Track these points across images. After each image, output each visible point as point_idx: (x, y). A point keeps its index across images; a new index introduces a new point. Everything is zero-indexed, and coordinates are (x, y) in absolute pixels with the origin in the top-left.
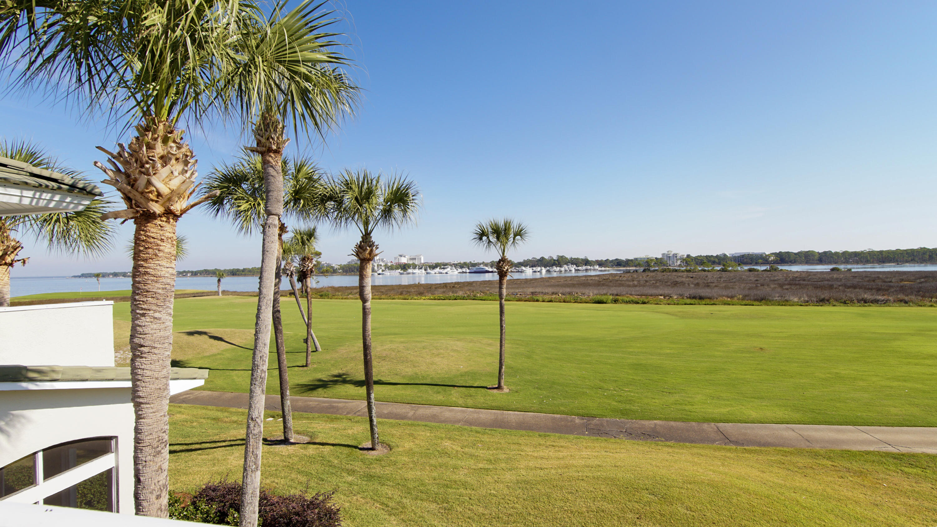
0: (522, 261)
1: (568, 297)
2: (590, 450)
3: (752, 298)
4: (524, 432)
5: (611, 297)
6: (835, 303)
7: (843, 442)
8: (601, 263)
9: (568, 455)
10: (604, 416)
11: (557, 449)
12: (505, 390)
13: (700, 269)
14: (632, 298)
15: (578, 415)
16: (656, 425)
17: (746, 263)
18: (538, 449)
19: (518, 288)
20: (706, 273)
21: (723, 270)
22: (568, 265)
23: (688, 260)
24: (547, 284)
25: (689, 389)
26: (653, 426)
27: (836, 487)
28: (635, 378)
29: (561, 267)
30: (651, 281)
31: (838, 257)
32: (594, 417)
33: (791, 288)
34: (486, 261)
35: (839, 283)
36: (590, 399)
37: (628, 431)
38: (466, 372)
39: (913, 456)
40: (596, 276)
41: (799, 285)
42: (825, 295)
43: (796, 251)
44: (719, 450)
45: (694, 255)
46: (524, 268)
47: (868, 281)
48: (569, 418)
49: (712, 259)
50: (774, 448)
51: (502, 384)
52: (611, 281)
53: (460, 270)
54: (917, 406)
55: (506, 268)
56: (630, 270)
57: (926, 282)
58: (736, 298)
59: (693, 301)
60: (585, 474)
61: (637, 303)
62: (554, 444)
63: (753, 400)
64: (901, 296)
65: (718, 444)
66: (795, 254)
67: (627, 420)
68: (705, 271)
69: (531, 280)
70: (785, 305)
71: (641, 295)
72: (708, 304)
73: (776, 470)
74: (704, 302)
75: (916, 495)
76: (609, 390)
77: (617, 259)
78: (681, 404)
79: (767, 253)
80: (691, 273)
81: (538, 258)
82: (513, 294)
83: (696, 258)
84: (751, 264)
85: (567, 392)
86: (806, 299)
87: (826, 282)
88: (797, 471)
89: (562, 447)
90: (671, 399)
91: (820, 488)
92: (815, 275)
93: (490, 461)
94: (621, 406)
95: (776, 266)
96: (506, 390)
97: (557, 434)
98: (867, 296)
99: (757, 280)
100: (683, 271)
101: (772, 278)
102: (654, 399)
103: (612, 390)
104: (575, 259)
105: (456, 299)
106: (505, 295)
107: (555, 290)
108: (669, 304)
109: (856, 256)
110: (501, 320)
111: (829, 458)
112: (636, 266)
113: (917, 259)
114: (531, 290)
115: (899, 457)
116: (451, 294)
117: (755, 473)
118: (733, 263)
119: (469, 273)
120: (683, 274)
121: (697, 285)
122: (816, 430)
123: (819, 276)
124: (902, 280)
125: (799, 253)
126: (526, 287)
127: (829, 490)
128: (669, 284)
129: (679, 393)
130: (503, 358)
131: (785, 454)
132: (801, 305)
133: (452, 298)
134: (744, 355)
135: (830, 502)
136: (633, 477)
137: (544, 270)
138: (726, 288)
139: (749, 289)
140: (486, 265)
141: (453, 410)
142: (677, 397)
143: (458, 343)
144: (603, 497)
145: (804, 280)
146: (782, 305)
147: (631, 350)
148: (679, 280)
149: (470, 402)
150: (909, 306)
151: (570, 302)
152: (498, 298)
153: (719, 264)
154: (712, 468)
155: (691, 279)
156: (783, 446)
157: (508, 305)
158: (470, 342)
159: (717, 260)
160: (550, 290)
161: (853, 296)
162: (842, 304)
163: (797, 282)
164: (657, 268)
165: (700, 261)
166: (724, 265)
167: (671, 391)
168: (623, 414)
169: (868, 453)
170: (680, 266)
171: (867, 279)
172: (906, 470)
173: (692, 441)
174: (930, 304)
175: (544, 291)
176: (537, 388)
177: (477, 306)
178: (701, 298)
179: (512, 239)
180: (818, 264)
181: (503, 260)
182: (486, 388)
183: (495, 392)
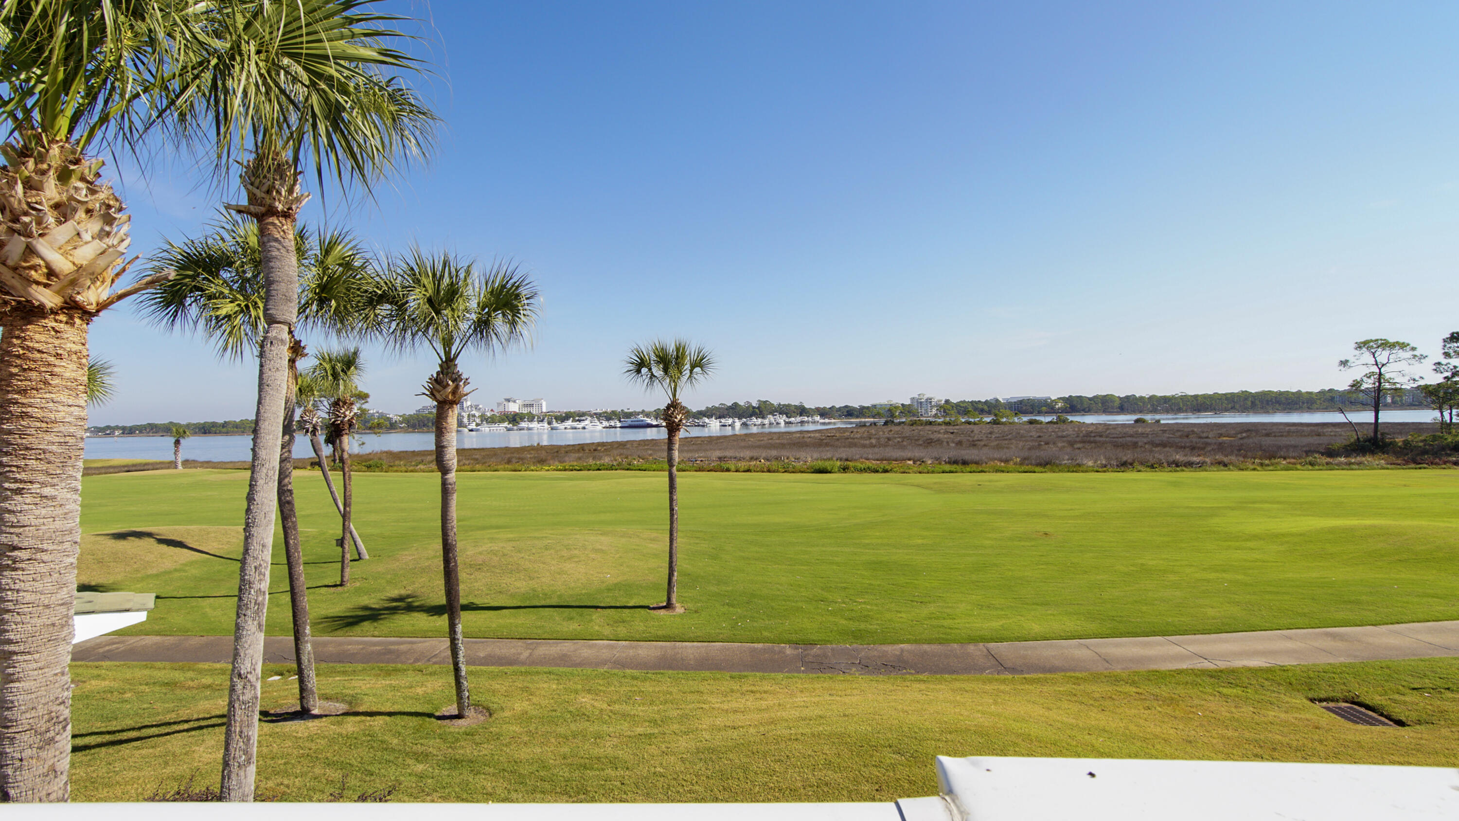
0: (704, 409)
1: (774, 464)
2: (807, 694)
3: (1033, 462)
4: (707, 674)
5: (838, 463)
6: (1140, 468)
7: (1150, 659)
8: (824, 413)
9: (774, 704)
10: (828, 641)
11: (758, 695)
12: (677, 610)
13: (963, 420)
14: (868, 464)
15: (789, 642)
16: (902, 650)
17: (1025, 413)
18: (729, 699)
19: (697, 451)
20: (971, 426)
21: (995, 422)
22: (774, 415)
23: (946, 407)
24: (743, 444)
25: (948, 595)
26: (898, 653)
27: (1142, 722)
28: (873, 582)
29: (763, 418)
30: (895, 438)
31: (1144, 403)
32: (813, 644)
33: (1084, 447)
34: (647, 410)
35: (1145, 440)
36: (808, 618)
37: (863, 662)
38: (615, 585)
39: (1233, 671)
40: (816, 431)
41: (1095, 442)
42: (1128, 456)
43: (1090, 396)
44: (990, 681)
45: (954, 400)
46: (706, 420)
47: (1181, 437)
48: (776, 647)
49: (980, 406)
50: (1063, 674)
51: (674, 600)
52: (838, 440)
53: (606, 424)
54: (1238, 604)
55: (679, 417)
56: (865, 422)
57: (1248, 437)
58: (1011, 463)
59: (953, 467)
60: (801, 730)
61: (876, 471)
62: (754, 688)
63: (1034, 607)
64: (1219, 457)
65: (989, 673)
66: (1090, 399)
67: (861, 647)
68: (969, 423)
69: (718, 438)
70: (1076, 472)
71: (882, 460)
72: (974, 472)
73: (1065, 705)
74: (968, 469)
75: (1235, 724)
76: (836, 603)
77: (846, 407)
78: (937, 618)
79: (1053, 398)
80: (951, 427)
81: (729, 403)
82: (689, 460)
83: (957, 405)
84: (1031, 413)
85: (772, 608)
86: (1104, 462)
87: (1129, 439)
88: (1092, 705)
89: (765, 692)
90: (925, 611)
91: (1121, 725)
92: (1115, 429)
93: (655, 722)
94: (853, 626)
95: (1064, 416)
96: (679, 609)
97: (758, 674)
98: (1179, 457)
99: (1039, 437)
100: (939, 424)
101: (1060, 434)
102: (900, 612)
103: (840, 603)
104: (784, 405)
105: (599, 470)
106: (677, 460)
107: (755, 453)
108: (920, 473)
109: (1165, 403)
110: (671, 500)
111: (1133, 683)
112: (874, 417)
113: (1237, 406)
114: (718, 453)
115: (1216, 675)
116: (591, 462)
117: (1039, 711)
118: (1008, 412)
119: (621, 427)
120: (940, 427)
121: (960, 443)
122: (1117, 645)
123: (1120, 429)
124: (1221, 435)
125: (1094, 397)
126: (711, 449)
127: (1132, 727)
128: (921, 442)
129: (934, 602)
130: (674, 560)
131: (1077, 681)
132: (1097, 471)
133: (592, 468)
134: (1023, 543)
135: (1133, 743)
136: (870, 729)
137: (738, 424)
138: (998, 447)
139: (1029, 449)
140: (648, 415)
141: (595, 645)
142: (932, 608)
143: (603, 538)
144: (827, 762)
145: (1101, 436)
146: (1073, 471)
147: (867, 541)
148: (936, 436)
149: (622, 631)
150: (1229, 470)
151: (778, 471)
152: (666, 466)
153: (989, 413)
154: (980, 708)
155: (952, 436)
156: (1074, 670)
157: (682, 477)
158: (622, 536)
159: (986, 407)
160: (748, 454)
161: (1162, 457)
162: (1148, 469)
163: (1092, 439)
164: (904, 420)
165: (964, 408)
166: (996, 415)
167: (924, 600)
168: (855, 637)
169: (1180, 672)
170: (935, 416)
171: (1179, 433)
172: (1225, 691)
173: (953, 672)
174: (1252, 467)
175: (738, 455)
176: (728, 604)
177: (633, 480)
178: (965, 463)
179: (688, 372)
180: (1118, 413)
181: (674, 405)
182: (648, 607)
183: (662, 612)
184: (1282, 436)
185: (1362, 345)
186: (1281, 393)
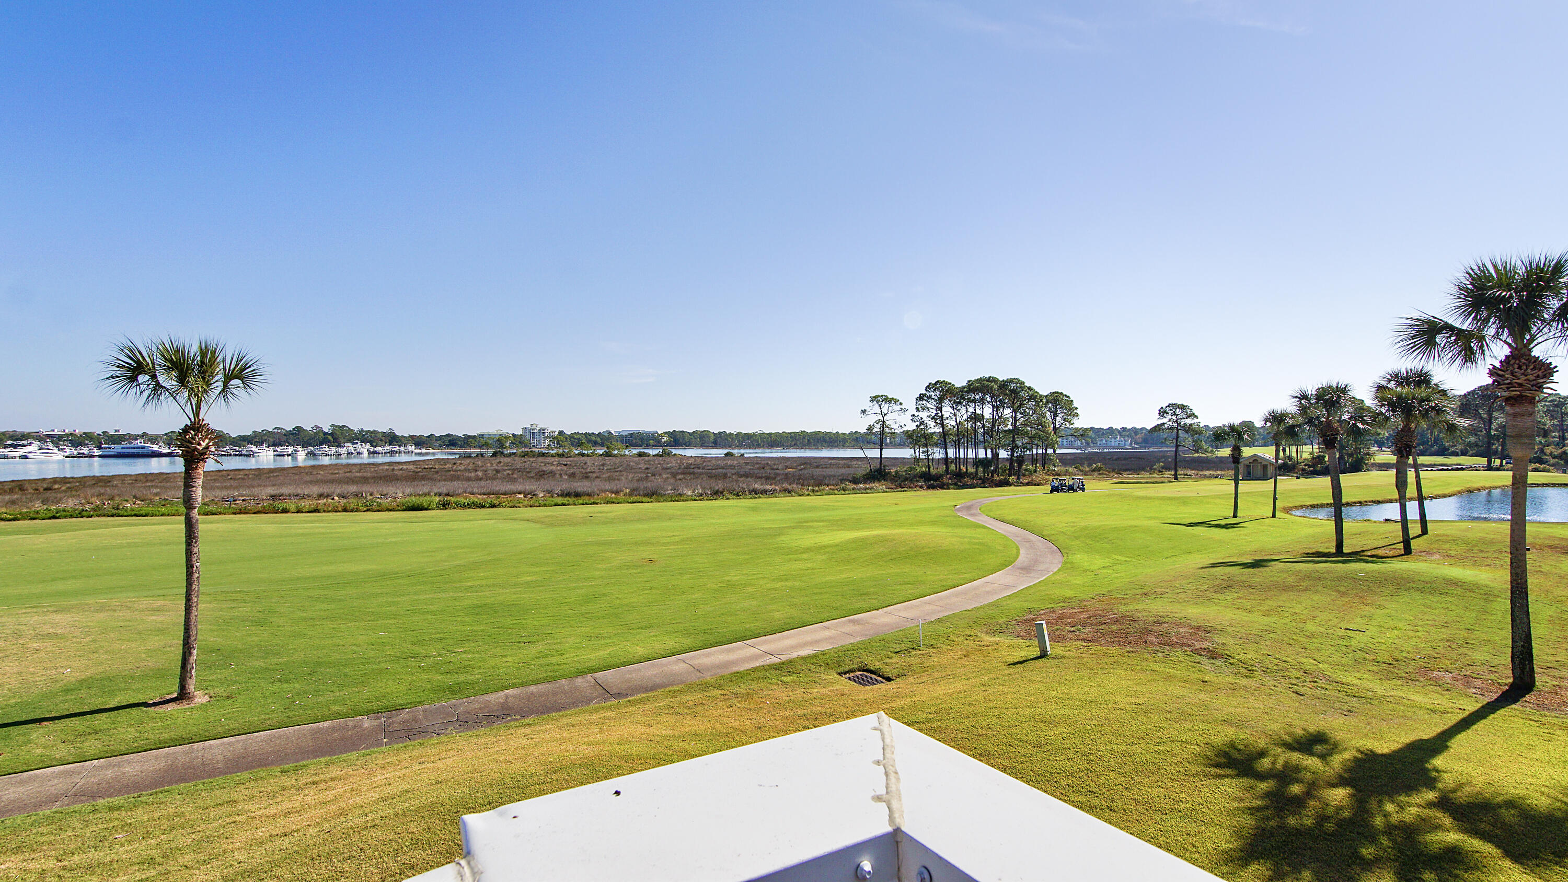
1: (353, 502)
2: (390, 769)
3: (641, 493)
4: (246, 775)
5: (437, 499)
6: (729, 496)
7: (733, 663)
8: (419, 442)
9: (345, 791)
10: (419, 702)
11: (322, 786)
12: (197, 700)
13: (577, 452)
14: (473, 498)
15: (368, 712)
16: (507, 697)
17: (635, 445)
18: (279, 800)
19: (237, 488)
20: (585, 458)
21: (607, 455)
22: (353, 444)
23: (560, 439)
24: (308, 478)
25: (558, 630)
26: (502, 701)
27: (725, 719)
28: (475, 628)
29: (338, 446)
30: (505, 470)
31: (732, 439)
32: (399, 709)
33: (684, 478)
34: (151, 432)
35: (733, 472)
36: (394, 680)
37: (461, 718)
38: (81, 682)
39: (791, 662)
41: (694, 473)
42: (719, 486)
43: (691, 431)
44: (597, 710)
45: (568, 432)
46: (254, 448)
47: (758, 469)
48: (350, 722)
49: (593, 438)
50: (663, 690)
51: (191, 687)
52: (437, 472)
53: (68, 451)
54: (795, 606)
55: (204, 444)
56: (470, 453)
57: (805, 468)
58: (622, 494)
59: (565, 500)
60: (381, 813)
61: (482, 506)
62: (316, 778)
63: (640, 630)
64: (785, 485)
65: (596, 703)
66: (690, 434)
67: (460, 701)
68: (583, 455)
69: (271, 471)
70: (678, 501)
71: (488, 494)
72: (586, 504)
73: (664, 718)
74: (581, 501)
75: (791, 705)
76: (430, 657)
77: (448, 435)
78: (546, 656)
79: (660, 432)
80: (564, 459)
81: (289, 428)
82: (224, 500)
83: (571, 436)
84: (641, 446)
85: (346, 676)
86: (700, 491)
87: (721, 470)
88: (686, 713)
89: (332, 779)
90: (533, 651)
91: (709, 726)
92: (709, 461)
93: (152, 861)
94: (450, 680)
95: (669, 449)
96: (200, 698)
97: (322, 759)
98: (757, 486)
99: (647, 468)
100: (552, 456)
101: (665, 466)
102: (506, 656)
103: (435, 657)
104: (368, 432)
105: (54, 517)
106: (200, 500)
107: (326, 489)
108: (531, 506)
109: (748, 439)
110: (189, 554)
111: (720, 687)
112: (481, 447)
113: (798, 443)
114: (271, 491)
115: (777, 667)
116: (38, 506)
117: (641, 729)
118: (619, 445)
119: (100, 456)
120: (553, 459)
121: (573, 475)
122: (707, 655)
123: (713, 462)
124: (787, 467)
125: (694, 432)
126: (260, 486)
127: (718, 726)
128: (532, 474)
129: (543, 640)
130: (193, 633)
131: (675, 694)
132: (695, 500)
133: (41, 515)
134: (631, 571)
135: (718, 740)
136: (467, 791)
137: (301, 454)
138: (610, 479)
139: (638, 480)
140: (154, 439)
141: (37, 776)
142: (540, 647)
143: (57, 617)
144: (414, 841)
145: (699, 468)
146: (675, 501)
147: (469, 584)
148: (548, 468)
149: (92, 745)
150: (792, 496)
151: (357, 510)
152: (183, 510)
153: (602, 445)
154: (586, 740)
155: (565, 468)
156: (672, 685)
157: (203, 523)
158: (97, 611)
159: (599, 440)
160: (315, 490)
161: (744, 486)
162: (735, 497)
163: (692, 470)
164: (515, 451)
165: (578, 440)
166: (608, 448)
167: (534, 639)
168: (453, 692)
169: (754, 670)
170: (549, 447)
171: (758, 466)
172: (785, 679)
173: (560, 709)
174: (807, 493)
175: (299, 491)
176: (280, 680)
177: (124, 529)
178: (577, 495)
179: (220, 384)
180: (713, 447)
181: (196, 427)
182: (146, 705)
183: (170, 707)
184: (826, 468)
185: (874, 399)
186: (826, 433)
